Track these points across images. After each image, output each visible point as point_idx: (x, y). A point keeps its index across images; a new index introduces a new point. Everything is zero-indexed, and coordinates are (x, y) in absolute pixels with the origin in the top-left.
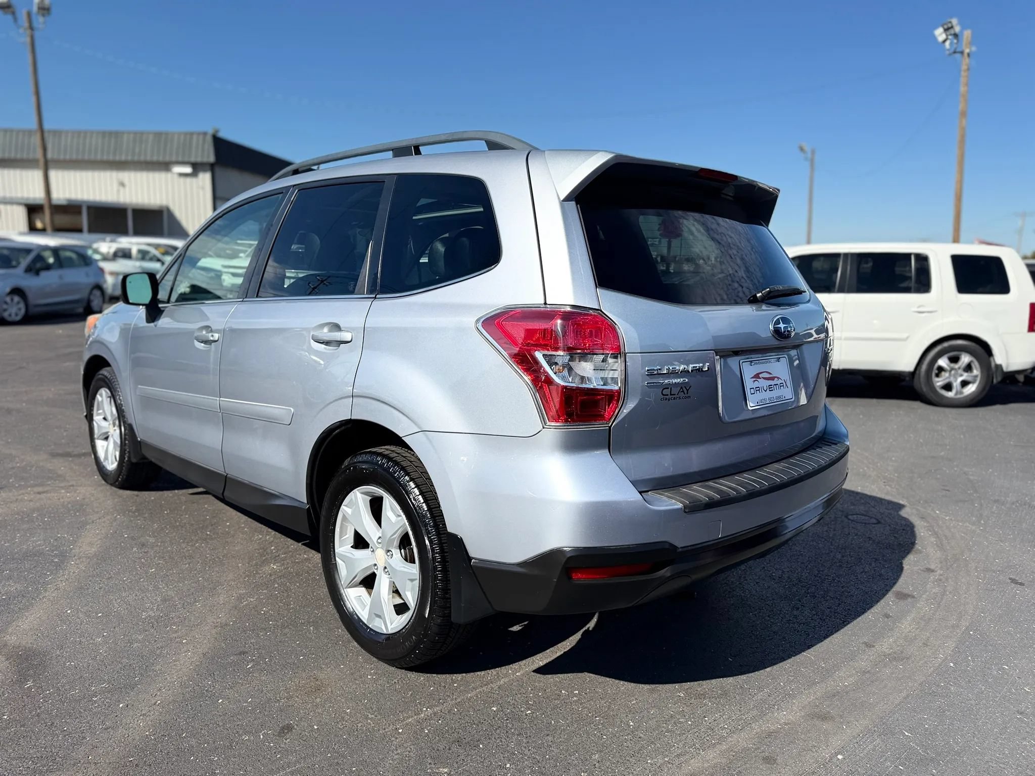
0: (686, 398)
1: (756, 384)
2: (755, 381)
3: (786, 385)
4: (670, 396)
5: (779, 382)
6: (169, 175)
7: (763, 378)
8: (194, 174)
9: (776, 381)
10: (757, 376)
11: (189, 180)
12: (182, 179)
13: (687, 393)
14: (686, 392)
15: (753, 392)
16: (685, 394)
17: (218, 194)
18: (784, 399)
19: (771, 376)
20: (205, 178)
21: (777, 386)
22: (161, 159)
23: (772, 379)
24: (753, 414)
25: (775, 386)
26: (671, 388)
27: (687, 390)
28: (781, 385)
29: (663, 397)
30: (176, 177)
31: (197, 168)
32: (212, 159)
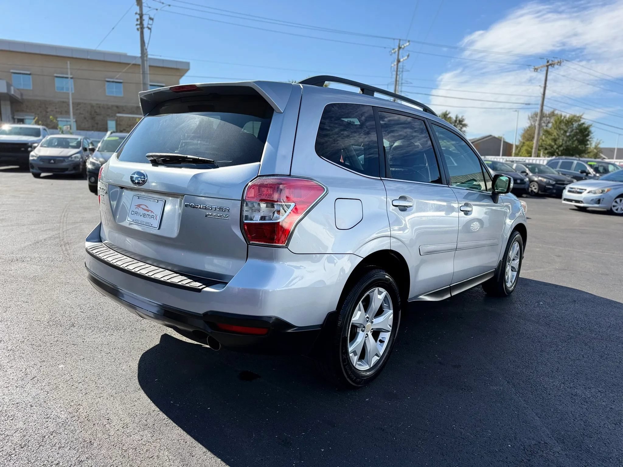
1: (136, 210)
2: (136, 208)
3: (156, 218)
5: (151, 214)
7: (143, 208)
9: (149, 213)
10: (139, 206)
15: (133, 213)
18: (151, 225)
19: (148, 209)
21: (149, 216)
23: (148, 211)
24: (129, 225)
25: (148, 216)
28: (152, 217)
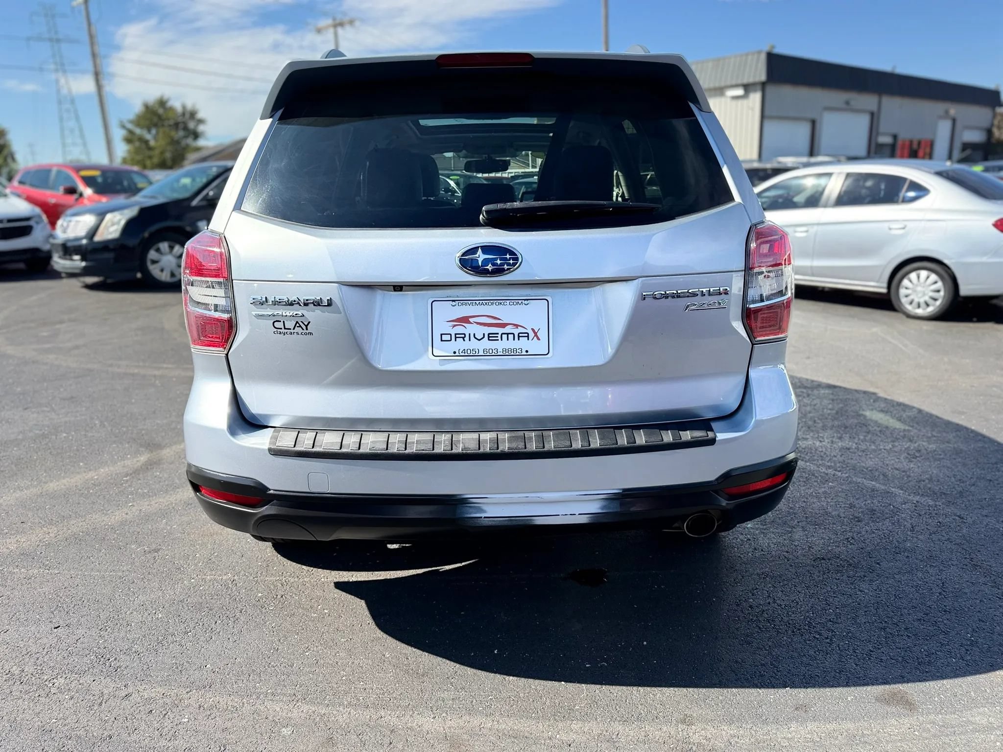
0: (306, 334)
4: (283, 330)
6: (723, 99)
7: (479, 324)
8: (745, 96)
9: (508, 329)
10: (463, 320)
11: (740, 102)
12: (734, 102)
13: (307, 329)
14: (304, 327)
16: (303, 329)
17: (767, 113)
18: (524, 353)
20: (756, 98)
22: (717, 85)
23: (501, 326)
26: (284, 322)
27: (306, 326)
28: (523, 335)
29: (276, 330)
30: (729, 100)
31: (748, 88)
32: (762, 77)
